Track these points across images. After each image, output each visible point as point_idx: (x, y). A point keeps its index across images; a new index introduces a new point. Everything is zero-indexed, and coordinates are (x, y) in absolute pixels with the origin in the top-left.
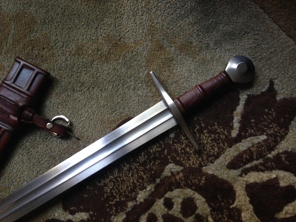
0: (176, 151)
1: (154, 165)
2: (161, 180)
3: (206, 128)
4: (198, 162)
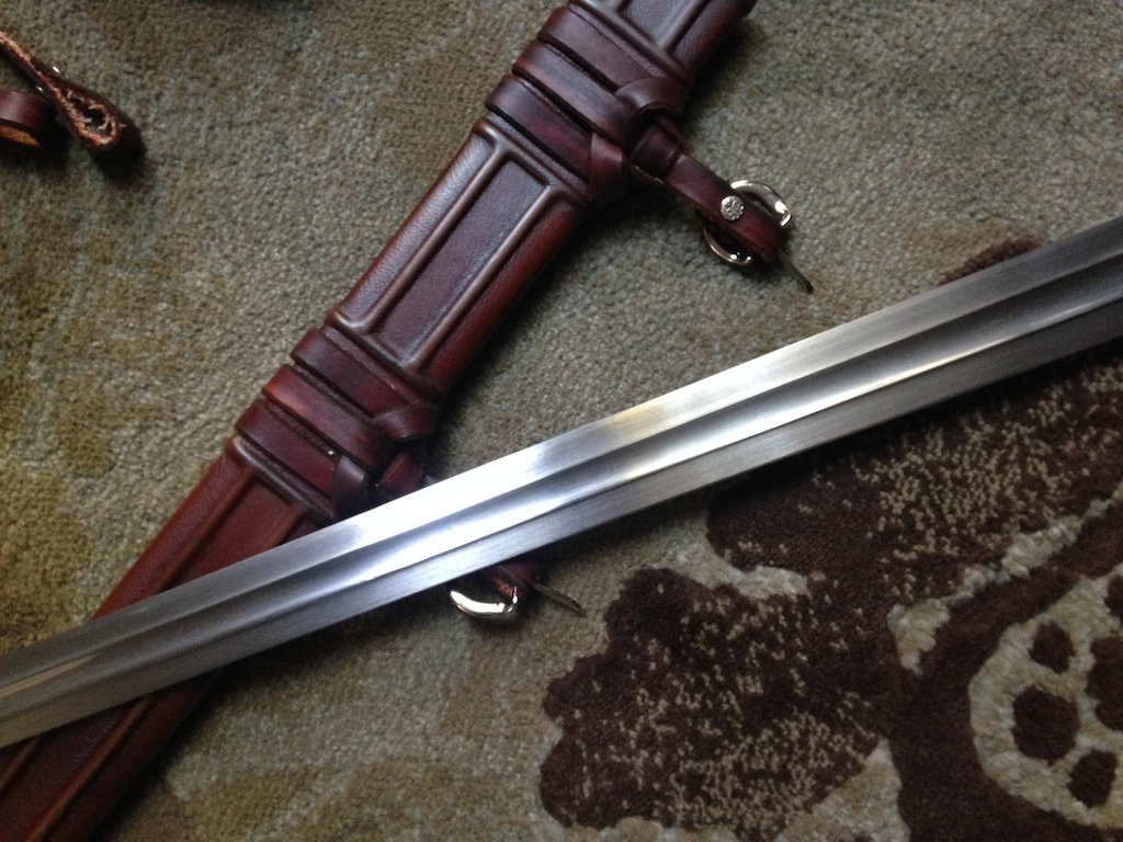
1: (1094, 442)
2: (1109, 509)
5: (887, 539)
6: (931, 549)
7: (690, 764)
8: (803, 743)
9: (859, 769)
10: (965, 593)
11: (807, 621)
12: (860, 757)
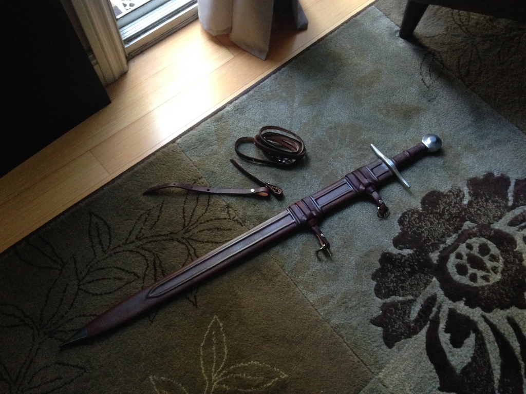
0: (471, 213)
1: (456, 221)
2: (462, 232)
3: (490, 199)
4: (487, 221)
5: (425, 242)
6: (433, 242)
7: (401, 285)
8: (420, 278)
9: (431, 282)
10: (441, 249)
11: (415, 257)
12: (431, 280)
